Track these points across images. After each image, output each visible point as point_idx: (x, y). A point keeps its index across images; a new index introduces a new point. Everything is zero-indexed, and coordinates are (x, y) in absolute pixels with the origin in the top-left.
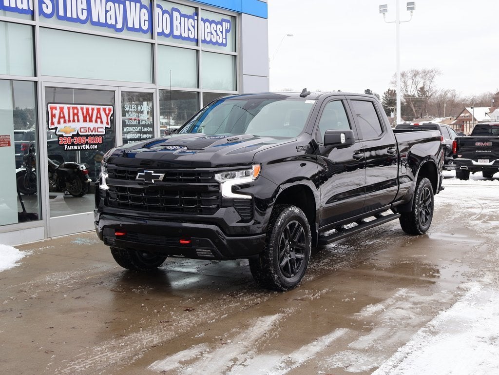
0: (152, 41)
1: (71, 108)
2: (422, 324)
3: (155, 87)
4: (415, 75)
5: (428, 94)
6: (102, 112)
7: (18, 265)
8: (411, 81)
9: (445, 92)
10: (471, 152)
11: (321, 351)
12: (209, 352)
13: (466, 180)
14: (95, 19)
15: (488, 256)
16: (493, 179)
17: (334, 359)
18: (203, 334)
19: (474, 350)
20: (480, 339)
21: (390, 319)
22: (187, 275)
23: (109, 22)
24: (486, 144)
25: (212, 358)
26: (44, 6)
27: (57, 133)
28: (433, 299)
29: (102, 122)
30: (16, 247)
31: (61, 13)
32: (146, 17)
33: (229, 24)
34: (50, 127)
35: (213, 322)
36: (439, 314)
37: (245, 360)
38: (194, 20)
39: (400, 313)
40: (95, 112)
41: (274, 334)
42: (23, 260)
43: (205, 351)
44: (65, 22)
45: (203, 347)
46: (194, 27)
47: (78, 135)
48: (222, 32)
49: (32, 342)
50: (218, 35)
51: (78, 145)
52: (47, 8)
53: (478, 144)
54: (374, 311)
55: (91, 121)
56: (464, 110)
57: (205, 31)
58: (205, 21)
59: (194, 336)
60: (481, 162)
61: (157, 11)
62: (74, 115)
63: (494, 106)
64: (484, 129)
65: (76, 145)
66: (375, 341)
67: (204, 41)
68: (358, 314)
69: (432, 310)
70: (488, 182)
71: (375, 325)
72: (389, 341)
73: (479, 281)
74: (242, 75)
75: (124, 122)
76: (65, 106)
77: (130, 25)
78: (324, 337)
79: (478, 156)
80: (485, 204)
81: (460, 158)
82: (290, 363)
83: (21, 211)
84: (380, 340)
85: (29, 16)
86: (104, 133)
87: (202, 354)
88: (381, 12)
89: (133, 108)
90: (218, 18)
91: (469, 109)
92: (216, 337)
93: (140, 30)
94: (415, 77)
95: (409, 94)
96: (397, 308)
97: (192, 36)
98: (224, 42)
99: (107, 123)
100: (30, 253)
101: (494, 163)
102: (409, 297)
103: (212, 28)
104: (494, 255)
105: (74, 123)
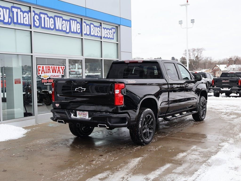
0: (82, 37)
1: (47, 67)
2: (204, 162)
3: (83, 57)
4: (194, 51)
5: (200, 59)
6: (60, 69)
7: (24, 136)
8: (192, 53)
9: (207, 58)
10: (220, 85)
11: (161, 174)
12: (111, 175)
13: (218, 97)
14: (57, 28)
15: (231, 131)
16: (230, 97)
17: (167, 177)
18: (108, 166)
19: (228, 173)
20: (230, 168)
21: (190, 159)
22: (99, 140)
23: (63, 29)
24: (227, 81)
25: (113, 177)
26: (36, 23)
27: (41, 78)
28: (208, 150)
29: (60, 73)
30: (23, 128)
31: (43, 26)
32: (79, 27)
33: (115, 30)
34: (38, 75)
35: (112, 161)
36: (211, 157)
37: (128, 178)
38: (100, 28)
39: (194, 157)
40: (57, 68)
41: (139, 166)
42: (27, 133)
43: (110, 174)
44: (44, 29)
45: (108, 172)
46: (100, 31)
47: (50, 78)
48: (112, 33)
49: (34, 170)
50: (110, 34)
51: (50, 83)
52: (37, 24)
53: (223, 81)
54: (182, 156)
55: (55, 72)
56: (216, 66)
57: (105, 33)
58: (104, 28)
59: (104, 168)
60: (225, 89)
61: (84, 24)
62: (48, 70)
63: (228, 64)
64: (225, 74)
65: (49, 83)
66: (184, 169)
67: (104, 37)
68: (175, 157)
69: (208, 155)
70: (228, 98)
71: (183, 162)
72: (191, 169)
73: (228, 142)
74: (120, 52)
75: (69, 72)
76: (45, 66)
77: (72, 31)
78: (161, 167)
79: (223, 86)
80: (228, 107)
81: (215, 87)
82: (147, 179)
83: (25, 112)
84: (186, 169)
85: (29, 27)
86: (61, 78)
87: (108, 175)
88: (179, 23)
89: (73, 66)
90: (110, 27)
91: (218, 65)
92: (114, 168)
93: (77, 33)
94: (194, 52)
95: (191, 59)
96: (192, 154)
97: (99, 35)
98: (113, 38)
99: (63, 73)
100: (29, 130)
101: (231, 89)
102: (198, 149)
103: (108, 32)
104: (233, 131)
105: (48, 73)
